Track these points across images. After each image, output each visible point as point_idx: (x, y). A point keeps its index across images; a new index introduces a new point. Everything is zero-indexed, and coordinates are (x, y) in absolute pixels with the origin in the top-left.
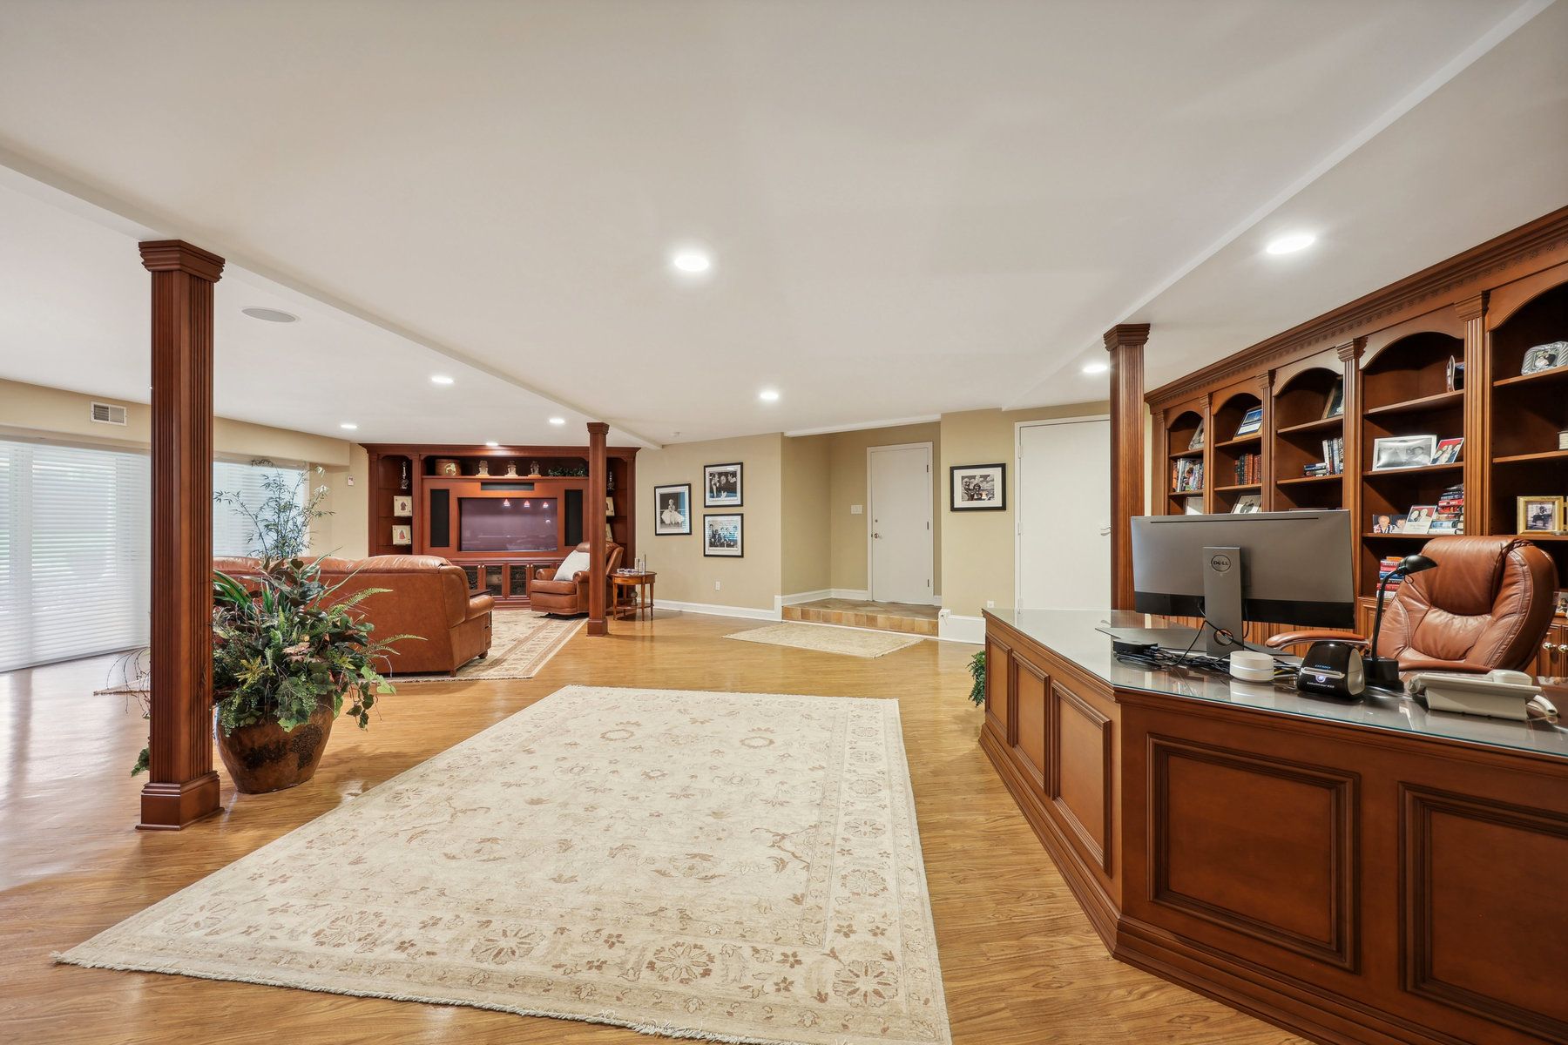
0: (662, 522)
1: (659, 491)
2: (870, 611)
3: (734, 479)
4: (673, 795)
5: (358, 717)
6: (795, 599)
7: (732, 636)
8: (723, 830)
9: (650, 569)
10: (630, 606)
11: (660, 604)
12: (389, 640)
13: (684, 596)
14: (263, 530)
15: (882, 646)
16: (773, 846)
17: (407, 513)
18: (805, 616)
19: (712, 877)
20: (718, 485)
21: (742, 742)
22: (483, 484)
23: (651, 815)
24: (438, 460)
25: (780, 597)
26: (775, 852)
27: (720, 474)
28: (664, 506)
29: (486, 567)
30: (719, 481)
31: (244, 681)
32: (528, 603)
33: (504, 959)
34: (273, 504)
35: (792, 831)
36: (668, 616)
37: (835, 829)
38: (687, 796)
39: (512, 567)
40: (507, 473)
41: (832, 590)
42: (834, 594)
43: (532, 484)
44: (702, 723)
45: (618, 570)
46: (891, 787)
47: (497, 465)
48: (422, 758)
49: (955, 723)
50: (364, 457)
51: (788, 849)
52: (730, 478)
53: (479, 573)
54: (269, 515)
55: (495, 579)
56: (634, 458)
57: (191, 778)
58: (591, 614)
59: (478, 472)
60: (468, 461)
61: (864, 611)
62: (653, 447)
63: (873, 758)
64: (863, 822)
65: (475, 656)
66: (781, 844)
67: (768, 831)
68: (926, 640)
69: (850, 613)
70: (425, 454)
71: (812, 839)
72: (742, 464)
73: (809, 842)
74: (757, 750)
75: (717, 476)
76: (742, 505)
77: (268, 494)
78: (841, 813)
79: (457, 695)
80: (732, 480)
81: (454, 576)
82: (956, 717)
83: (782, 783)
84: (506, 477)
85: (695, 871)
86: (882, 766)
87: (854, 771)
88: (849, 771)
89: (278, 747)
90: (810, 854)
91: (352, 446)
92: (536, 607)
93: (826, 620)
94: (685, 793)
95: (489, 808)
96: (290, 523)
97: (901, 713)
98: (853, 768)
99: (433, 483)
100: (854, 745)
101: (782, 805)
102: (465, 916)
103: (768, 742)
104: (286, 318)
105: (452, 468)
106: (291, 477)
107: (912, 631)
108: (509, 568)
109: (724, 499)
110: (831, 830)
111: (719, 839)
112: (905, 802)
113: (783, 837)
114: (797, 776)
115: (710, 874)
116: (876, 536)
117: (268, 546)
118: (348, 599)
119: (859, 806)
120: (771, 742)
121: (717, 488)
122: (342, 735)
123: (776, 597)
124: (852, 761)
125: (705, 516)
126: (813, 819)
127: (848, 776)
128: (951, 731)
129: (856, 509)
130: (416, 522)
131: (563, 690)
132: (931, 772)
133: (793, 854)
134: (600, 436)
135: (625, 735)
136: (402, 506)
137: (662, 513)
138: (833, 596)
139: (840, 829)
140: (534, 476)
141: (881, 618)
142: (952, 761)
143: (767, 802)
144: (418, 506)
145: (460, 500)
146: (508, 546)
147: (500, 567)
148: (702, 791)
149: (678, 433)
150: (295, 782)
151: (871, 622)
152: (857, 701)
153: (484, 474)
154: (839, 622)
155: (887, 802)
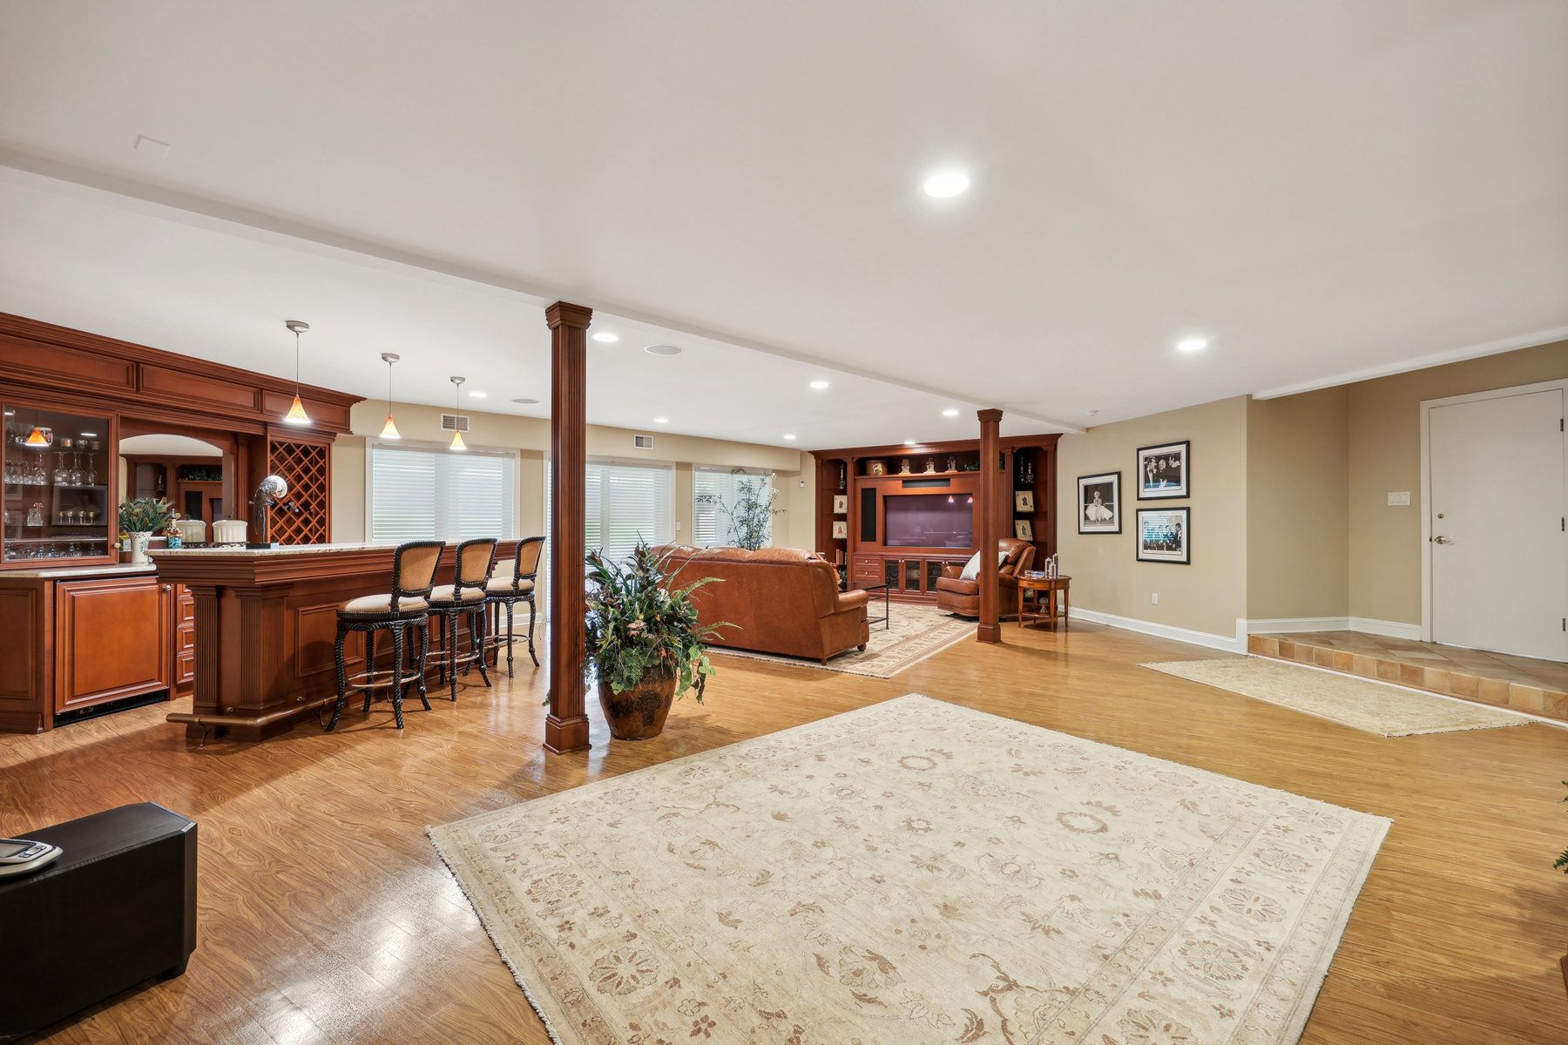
0: (1086, 518)
1: (1083, 482)
2: (1413, 660)
3: (1177, 463)
4: (917, 861)
5: (697, 690)
6: (1269, 627)
7: (1149, 666)
8: (938, 936)
9: (1063, 571)
10: (1038, 613)
11: (1076, 614)
12: (715, 625)
13: (1113, 606)
14: (738, 524)
15: (1419, 719)
16: (985, 994)
17: (843, 510)
18: (1285, 651)
19: (871, 1001)
20: (1155, 471)
21: (1060, 817)
22: (904, 482)
23: (872, 878)
24: (871, 461)
25: (1245, 621)
26: (983, 1007)
27: (1158, 458)
28: (1088, 499)
29: (907, 562)
30: (1157, 467)
31: (601, 646)
32: (935, 600)
33: (607, 988)
34: (745, 504)
35: (1032, 984)
36: (1087, 629)
37: (1104, 1014)
38: (930, 868)
39: (929, 563)
40: (926, 470)
41: (1350, 618)
42: (1354, 624)
43: (948, 480)
44: (1026, 774)
45: (1026, 571)
46: (1268, 980)
47: (918, 462)
48: (735, 739)
49: (1516, 903)
50: (812, 461)
51: (1003, 1011)
52: (1171, 461)
53: (900, 566)
54: (742, 512)
55: (915, 574)
56: (1056, 446)
57: (569, 717)
58: (981, 618)
59: (901, 470)
60: (893, 460)
61: (1398, 658)
62: (1073, 431)
63: (1264, 914)
64: (1164, 1023)
65: (853, 646)
66: (998, 997)
67: (997, 966)
68: (1533, 725)
69: (1370, 659)
70: (857, 457)
71: (1051, 1013)
72: (1188, 443)
73: (1043, 1016)
74: (1073, 835)
75: (1154, 461)
76: (1188, 496)
77: (743, 496)
78: (1137, 989)
79: (814, 684)
80: (1174, 465)
81: (820, 570)
82: (1520, 891)
83: (1073, 898)
84: (925, 474)
85: (858, 980)
86: (1275, 934)
87: (1212, 924)
88: (1203, 920)
89: (627, 705)
90: (1030, 1036)
91: (802, 454)
92: (942, 605)
93: (1323, 662)
94: (933, 864)
95: (738, 809)
96: (756, 519)
97: (1384, 847)
98: (1213, 916)
99: (864, 483)
100: (1242, 877)
101: (1047, 932)
102: (626, 918)
103: (1098, 827)
104: (676, 350)
105: (879, 468)
106: (755, 480)
107: (1505, 703)
108: (926, 564)
109: (1163, 489)
110: (1096, 1010)
111: (923, 947)
112: (1281, 1022)
113: (1012, 985)
114: (1105, 895)
115: (871, 995)
116: (1439, 540)
117: (741, 536)
118: (688, 586)
119: (1175, 991)
120: (1104, 829)
121: (1154, 475)
122: (682, 705)
123: (1238, 620)
124: (1220, 904)
125: (1138, 511)
126: (1077, 978)
127: (1193, 926)
128: (1492, 917)
129: (1399, 498)
130: (850, 517)
131: (905, 698)
132: (1386, 985)
133: (1004, 1022)
134: (991, 424)
135: (925, 764)
136: (841, 504)
137: (1086, 508)
138: (1352, 628)
139: (1117, 1013)
140: (951, 471)
141: (1431, 673)
142: (1457, 981)
143: (1028, 918)
144: (852, 503)
145: (885, 498)
146: (946, 542)
147: (918, 563)
148: (954, 868)
149: (1096, 411)
150: (642, 736)
151: (1412, 676)
152: (1300, 802)
153: (906, 472)
154: (1347, 667)
155: (1239, 1007)
